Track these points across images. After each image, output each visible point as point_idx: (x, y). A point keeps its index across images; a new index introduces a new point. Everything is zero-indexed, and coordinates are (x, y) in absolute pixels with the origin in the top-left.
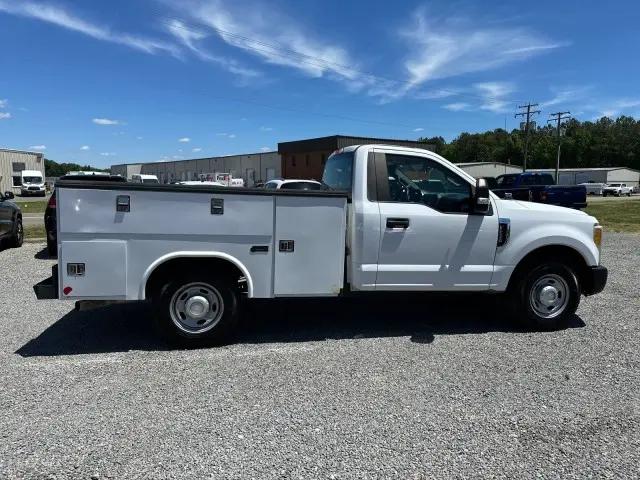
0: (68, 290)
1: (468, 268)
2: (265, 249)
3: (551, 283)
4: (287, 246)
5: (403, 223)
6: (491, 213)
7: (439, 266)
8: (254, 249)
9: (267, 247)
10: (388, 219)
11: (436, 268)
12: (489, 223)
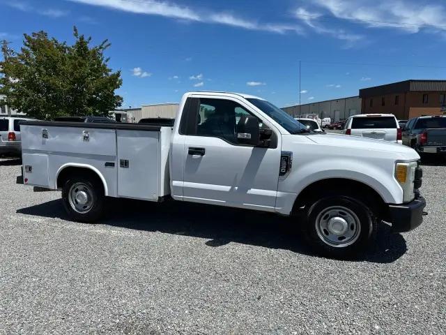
0: (26, 180)
1: (253, 191)
2: (112, 165)
3: (342, 215)
4: (125, 164)
5: (200, 151)
6: (275, 146)
7: (229, 187)
8: (107, 164)
9: (114, 164)
10: (190, 148)
11: (227, 188)
12: (272, 155)
